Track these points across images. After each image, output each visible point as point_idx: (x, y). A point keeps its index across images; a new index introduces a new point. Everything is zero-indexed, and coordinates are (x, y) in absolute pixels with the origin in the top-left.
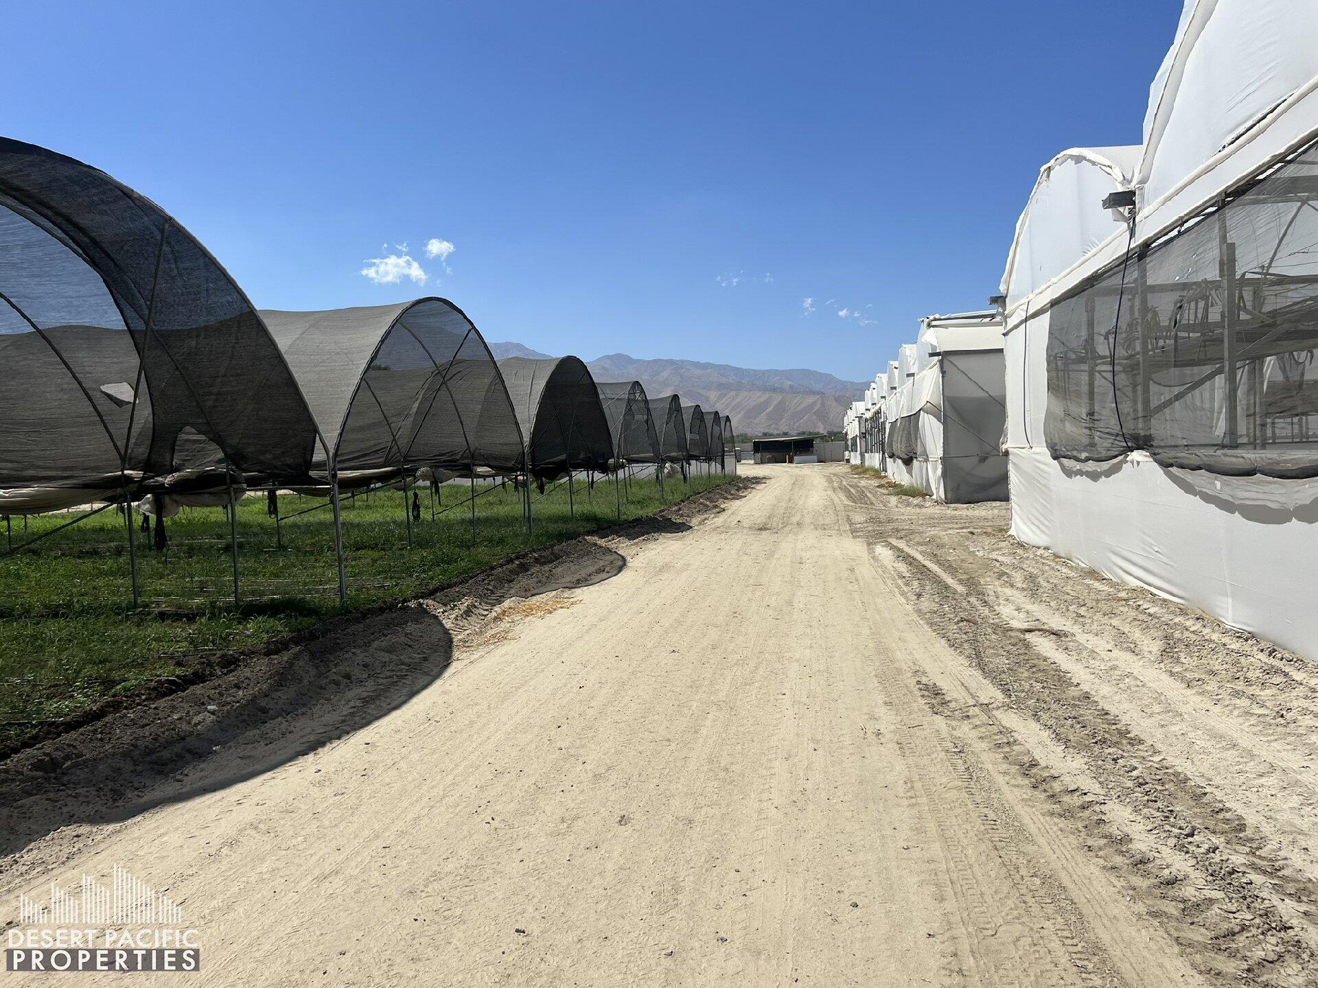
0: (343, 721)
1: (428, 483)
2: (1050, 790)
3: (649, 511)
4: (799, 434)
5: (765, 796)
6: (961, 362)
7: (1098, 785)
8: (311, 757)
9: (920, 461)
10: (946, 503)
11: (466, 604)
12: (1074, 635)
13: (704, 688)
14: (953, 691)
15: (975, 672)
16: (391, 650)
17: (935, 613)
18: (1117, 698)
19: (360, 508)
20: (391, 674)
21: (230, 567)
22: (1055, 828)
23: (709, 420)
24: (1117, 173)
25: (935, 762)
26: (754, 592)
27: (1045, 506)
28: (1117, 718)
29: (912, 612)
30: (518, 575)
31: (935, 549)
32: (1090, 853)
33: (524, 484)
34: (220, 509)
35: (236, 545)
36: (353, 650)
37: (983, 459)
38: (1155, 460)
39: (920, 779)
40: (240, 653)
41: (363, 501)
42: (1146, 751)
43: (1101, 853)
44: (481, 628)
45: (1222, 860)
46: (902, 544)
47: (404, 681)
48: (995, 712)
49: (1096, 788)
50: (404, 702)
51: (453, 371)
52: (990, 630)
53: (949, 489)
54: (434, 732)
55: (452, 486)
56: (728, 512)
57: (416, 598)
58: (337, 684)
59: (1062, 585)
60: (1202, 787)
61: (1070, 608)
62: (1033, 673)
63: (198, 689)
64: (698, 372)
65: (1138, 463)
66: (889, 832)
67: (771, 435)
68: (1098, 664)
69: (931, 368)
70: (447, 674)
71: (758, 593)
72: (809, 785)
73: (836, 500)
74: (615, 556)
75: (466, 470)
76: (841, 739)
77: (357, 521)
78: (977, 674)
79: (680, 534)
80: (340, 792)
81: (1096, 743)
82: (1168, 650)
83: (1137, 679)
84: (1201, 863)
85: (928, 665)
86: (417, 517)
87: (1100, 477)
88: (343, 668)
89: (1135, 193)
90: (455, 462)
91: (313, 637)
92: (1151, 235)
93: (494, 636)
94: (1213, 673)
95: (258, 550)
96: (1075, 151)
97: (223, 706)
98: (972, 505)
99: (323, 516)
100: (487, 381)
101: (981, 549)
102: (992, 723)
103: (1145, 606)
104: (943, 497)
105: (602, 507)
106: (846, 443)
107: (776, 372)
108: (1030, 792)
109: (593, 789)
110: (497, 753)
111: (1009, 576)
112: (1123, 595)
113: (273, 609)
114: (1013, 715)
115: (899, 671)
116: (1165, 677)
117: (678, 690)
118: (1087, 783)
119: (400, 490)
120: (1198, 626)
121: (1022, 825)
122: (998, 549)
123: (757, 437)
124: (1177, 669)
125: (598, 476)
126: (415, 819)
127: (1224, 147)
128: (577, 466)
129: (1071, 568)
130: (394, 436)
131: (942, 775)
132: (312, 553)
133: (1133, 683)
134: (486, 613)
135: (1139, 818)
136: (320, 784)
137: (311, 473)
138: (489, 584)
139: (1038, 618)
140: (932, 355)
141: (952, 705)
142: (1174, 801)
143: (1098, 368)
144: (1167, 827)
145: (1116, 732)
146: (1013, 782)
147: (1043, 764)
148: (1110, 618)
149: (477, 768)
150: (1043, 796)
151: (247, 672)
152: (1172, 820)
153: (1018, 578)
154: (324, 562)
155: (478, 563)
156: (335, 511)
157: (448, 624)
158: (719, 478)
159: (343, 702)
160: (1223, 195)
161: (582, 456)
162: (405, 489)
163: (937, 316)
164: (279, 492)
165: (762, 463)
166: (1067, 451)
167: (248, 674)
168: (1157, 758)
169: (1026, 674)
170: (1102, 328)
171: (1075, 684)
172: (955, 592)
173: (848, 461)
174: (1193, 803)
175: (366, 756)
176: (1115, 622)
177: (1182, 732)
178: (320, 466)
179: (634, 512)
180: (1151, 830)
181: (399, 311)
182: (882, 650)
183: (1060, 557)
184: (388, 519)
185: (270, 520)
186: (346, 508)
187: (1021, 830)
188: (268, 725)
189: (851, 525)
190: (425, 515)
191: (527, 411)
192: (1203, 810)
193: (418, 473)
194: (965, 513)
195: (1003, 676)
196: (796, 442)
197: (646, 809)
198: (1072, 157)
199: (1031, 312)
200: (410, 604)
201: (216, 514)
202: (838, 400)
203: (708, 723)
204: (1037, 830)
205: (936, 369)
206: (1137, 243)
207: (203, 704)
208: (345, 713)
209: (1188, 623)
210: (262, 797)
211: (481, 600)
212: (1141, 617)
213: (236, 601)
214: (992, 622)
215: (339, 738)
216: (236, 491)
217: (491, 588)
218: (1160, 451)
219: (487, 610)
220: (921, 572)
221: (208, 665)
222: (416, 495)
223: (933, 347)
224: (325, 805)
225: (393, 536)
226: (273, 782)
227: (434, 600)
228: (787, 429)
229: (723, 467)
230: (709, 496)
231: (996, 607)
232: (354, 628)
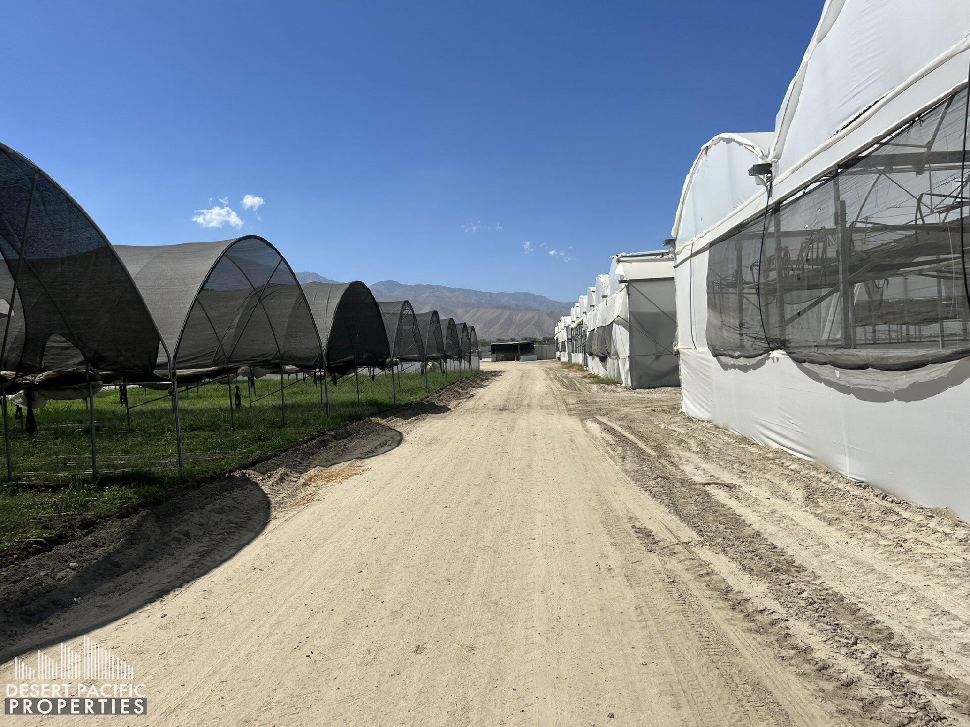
0: (184, 572)
1: (246, 378)
2: (745, 611)
3: (416, 398)
4: (522, 340)
5: (529, 624)
6: (642, 287)
7: (779, 606)
8: (157, 604)
9: (613, 359)
10: (633, 389)
11: (280, 473)
12: (740, 486)
13: (473, 536)
14: (660, 534)
15: (673, 517)
16: (221, 511)
17: (637, 471)
18: (780, 535)
19: (192, 397)
20: (222, 531)
21: (89, 446)
22: (755, 642)
23: (459, 330)
24: (757, 150)
25: (656, 591)
26: (502, 458)
27: (707, 391)
28: (784, 551)
29: (621, 471)
30: (319, 448)
31: (630, 423)
32: (784, 662)
33: (322, 378)
34: (81, 400)
35: (94, 428)
36: (191, 513)
37: (658, 357)
38: (791, 357)
39: (647, 605)
40: (97, 517)
41: (194, 392)
42: (809, 576)
43: (792, 662)
44: (292, 492)
45: (883, 664)
46: (604, 420)
47: (233, 537)
48: (694, 549)
49: (779, 608)
50: (233, 555)
51: (268, 291)
52: (679, 484)
53: (634, 378)
54: (259, 580)
55: (264, 381)
56: (476, 397)
57: (240, 468)
58: (179, 540)
59: (725, 448)
60: (856, 604)
61: (735, 466)
62: (716, 517)
63: (61, 549)
64: (448, 294)
65: (778, 359)
66: (629, 651)
67: (503, 340)
68: (762, 509)
69: (620, 292)
70: (267, 531)
71: (505, 459)
72: (562, 615)
73: (554, 388)
74: (395, 433)
75: (277, 368)
76: (582, 574)
77: (190, 408)
78: (676, 519)
79: (442, 414)
80: (183, 634)
81: (772, 571)
82: (810, 497)
83: (792, 520)
84: (868, 666)
85: (638, 513)
86: (238, 405)
87: (749, 369)
88: (184, 528)
89: (771, 165)
90: (268, 362)
91: (157, 502)
92: (784, 195)
93: (303, 498)
94: (845, 513)
95: (113, 432)
96: (726, 135)
97: (83, 563)
98: (651, 390)
99: (163, 405)
100: (293, 300)
101: (662, 422)
102: (693, 558)
103: (788, 464)
104: (630, 385)
105: (382, 396)
106: (557, 345)
107: (506, 295)
108: (730, 613)
109: (392, 623)
110: (312, 596)
111: (686, 443)
112: (770, 455)
113: (123, 480)
114: (708, 551)
115: (618, 518)
116: (811, 517)
117: (452, 538)
118: (771, 604)
119: (224, 384)
120: (826, 479)
121: (730, 640)
122: (674, 423)
123: (493, 342)
124: (819, 511)
125: (377, 371)
126: (247, 655)
127: (838, 132)
128: (361, 365)
129: (728, 435)
130: (220, 342)
131: (663, 602)
132: (155, 434)
133: (790, 523)
134: (296, 479)
135: (815, 631)
136: (165, 627)
137: (155, 372)
138: (297, 456)
139: (713, 474)
140: (621, 282)
141: (661, 543)
142: (838, 616)
143: (745, 291)
144: (837, 638)
145: (785, 562)
146: (716, 605)
147: (736, 589)
148: (764, 473)
149: (296, 609)
150: (741, 616)
151: (103, 533)
152: (839, 631)
153: (693, 443)
154: (165, 441)
155: (288, 440)
156: (174, 400)
157: (266, 489)
158: (467, 372)
159: (183, 556)
160: (837, 167)
161: (365, 356)
162: (228, 383)
163: (624, 254)
164: (128, 387)
165: (497, 361)
166: (724, 350)
167: (104, 535)
168: (818, 582)
169: (711, 518)
170: (747, 262)
171: (749, 524)
172: (649, 456)
173: (559, 359)
174: (851, 618)
175: (204, 602)
176: (767, 476)
177: (833, 560)
178: (163, 366)
179: (407, 398)
180: (826, 641)
181: (225, 247)
182: (603, 502)
183: (719, 428)
184: (215, 406)
185: (121, 409)
186: (181, 398)
187: (729, 644)
188: (121, 578)
189: (567, 405)
190: (245, 403)
191: (325, 322)
192: (860, 622)
193: (240, 371)
194: (646, 395)
195: (695, 520)
196: (522, 345)
197: (436, 639)
198: (723, 139)
199: (695, 251)
200: (235, 474)
201: (78, 404)
202: (550, 314)
203: (478, 565)
204: (742, 645)
205: (624, 292)
206: (774, 201)
207: (66, 561)
208: (186, 565)
209: (820, 476)
210: (116, 641)
211: (291, 469)
212: (786, 472)
213: (93, 473)
214: (679, 477)
215: (181, 587)
216: (94, 387)
217: (299, 460)
218: (796, 351)
219: (296, 477)
220: (621, 439)
221: (70, 528)
222: (237, 388)
223: (622, 276)
224: (170, 646)
225: (219, 419)
226: (125, 627)
227: (254, 470)
228: (514, 335)
229: (470, 364)
230: (461, 385)
231: (680, 467)
232: (191, 494)
